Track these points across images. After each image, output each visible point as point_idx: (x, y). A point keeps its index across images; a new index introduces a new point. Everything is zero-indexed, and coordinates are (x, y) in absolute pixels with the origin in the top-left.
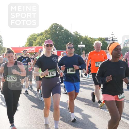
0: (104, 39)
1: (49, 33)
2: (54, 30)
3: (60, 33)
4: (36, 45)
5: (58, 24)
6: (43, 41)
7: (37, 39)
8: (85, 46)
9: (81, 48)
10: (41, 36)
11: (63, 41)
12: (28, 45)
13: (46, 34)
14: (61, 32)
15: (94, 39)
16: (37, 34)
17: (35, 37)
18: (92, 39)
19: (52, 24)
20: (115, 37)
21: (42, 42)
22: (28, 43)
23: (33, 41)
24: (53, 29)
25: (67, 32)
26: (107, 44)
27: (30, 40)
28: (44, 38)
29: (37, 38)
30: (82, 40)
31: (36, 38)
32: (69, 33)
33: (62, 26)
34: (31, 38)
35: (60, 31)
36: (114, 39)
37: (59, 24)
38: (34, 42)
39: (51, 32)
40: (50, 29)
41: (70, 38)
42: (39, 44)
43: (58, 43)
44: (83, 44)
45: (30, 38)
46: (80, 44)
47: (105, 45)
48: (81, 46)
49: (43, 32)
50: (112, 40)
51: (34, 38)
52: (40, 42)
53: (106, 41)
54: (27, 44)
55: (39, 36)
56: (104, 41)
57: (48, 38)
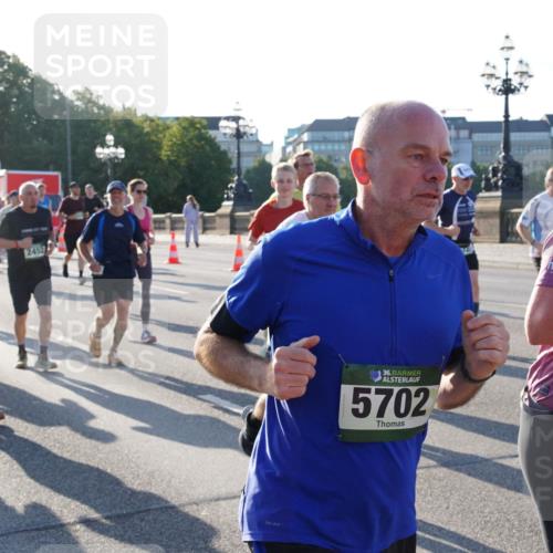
0: (205, 123)
8: (126, 154)
9: (110, 159)
15: (160, 122)
18: (152, 120)
20: (248, 119)
26: (215, 144)
30: (111, 125)
36: (242, 130)
44: (116, 146)
46: (104, 145)
47: (208, 148)
48: (109, 151)
50: (234, 132)
53: (212, 133)
56: (204, 132)
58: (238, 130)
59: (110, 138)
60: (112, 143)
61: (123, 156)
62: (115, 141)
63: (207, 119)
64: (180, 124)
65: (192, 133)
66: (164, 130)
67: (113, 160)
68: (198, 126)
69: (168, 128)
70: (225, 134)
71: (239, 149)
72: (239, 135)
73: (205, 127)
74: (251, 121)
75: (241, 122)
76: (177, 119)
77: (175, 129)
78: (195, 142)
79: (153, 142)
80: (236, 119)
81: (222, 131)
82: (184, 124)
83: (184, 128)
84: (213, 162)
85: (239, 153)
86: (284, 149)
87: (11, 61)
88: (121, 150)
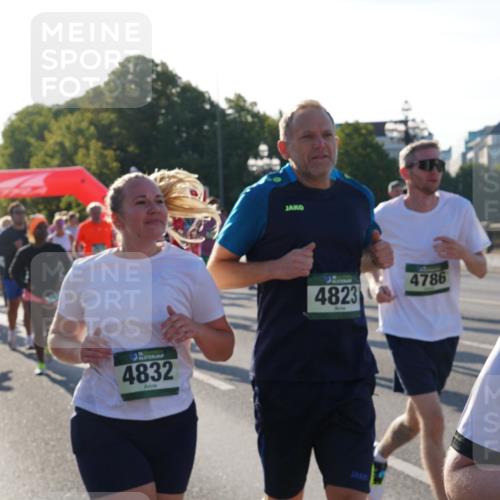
0: (371, 127)
4: (48, 159)
5: (153, 61)
6: (82, 141)
7: (50, 131)
10: (69, 116)
11: (177, 142)
12: (6, 159)
14: (169, 97)
16: (50, 109)
17: (41, 120)
20: (418, 120)
21: (76, 147)
22: (10, 151)
23: (32, 141)
25: (193, 97)
26: (383, 151)
27: (19, 137)
28: (84, 125)
29: (54, 125)
30: (266, 135)
31: (45, 127)
32: (204, 102)
34: (22, 125)
35: (161, 94)
36: (411, 132)
37: (158, 61)
38: (36, 144)
41: (211, 126)
42: (63, 155)
43: (154, 148)
44: (270, 156)
45: (19, 127)
46: (257, 156)
47: (374, 156)
48: (263, 162)
50: (402, 135)
51: (35, 127)
52: (67, 144)
53: (379, 139)
55: (62, 119)
56: (370, 138)
57: (104, 126)
58: (406, 133)
59: (263, 148)
60: (266, 154)
62: (269, 150)
64: (343, 131)
65: (357, 140)
68: (364, 131)
70: (392, 139)
72: (408, 138)
73: (370, 133)
74: (423, 122)
75: (410, 124)
76: (340, 125)
78: (360, 150)
80: (405, 122)
81: (389, 134)
82: (347, 131)
83: (347, 135)
86: (464, 155)
87: (159, 69)
88: (276, 162)
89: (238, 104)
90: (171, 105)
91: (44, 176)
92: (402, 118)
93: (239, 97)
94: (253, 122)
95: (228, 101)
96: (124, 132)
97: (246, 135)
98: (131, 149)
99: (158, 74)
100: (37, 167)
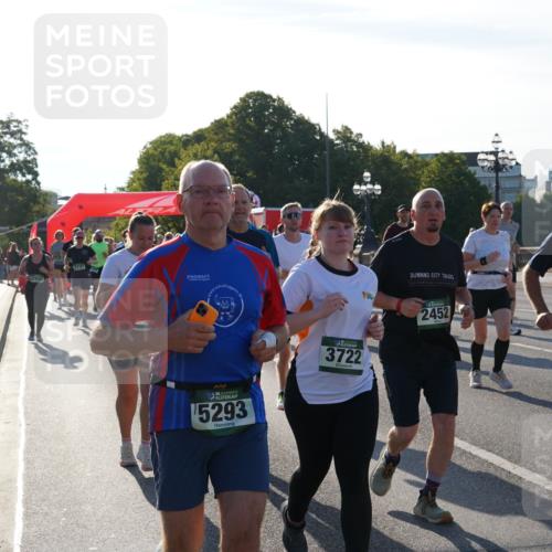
0: (464, 158)
1: (232, 131)
2: (251, 121)
3: (279, 133)
5: (270, 97)
7: (179, 159)
8: (382, 190)
9: (367, 196)
10: (197, 145)
11: (290, 169)
12: (142, 182)
13: (221, 136)
14: (284, 129)
15: (420, 159)
16: (180, 139)
17: (172, 148)
18: (410, 157)
19: (242, 95)
20: (507, 152)
22: (145, 175)
23: (164, 166)
24: (248, 115)
25: (306, 128)
26: (475, 179)
27: (153, 163)
29: (183, 153)
30: (370, 163)
31: (175, 155)
32: (315, 133)
33: (286, 103)
34: (156, 153)
35: (277, 126)
36: (501, 162)
37: (275, 97)
38: (167, 169)
39: (238, 129)
40: (236, 114)
41: (321, 154)
43: (269, 174)
44: (373, 183)
45: (152, 155)
46: (361, 182)
47: (467, 183)
48: (366, 187)
49: (206, 129)
50: (493, 165)
51: (167, 154)
53: (472, 169)
54: (139, 179)
55: (190, 147)
56: (463, 167)
57: (226, 154)
58: (496, 162)
59: (367, 174)
60: (369, 180)
61: (379, 193)
62: (372, 177)
63: (466, 154)
64: (439, 161)
65: (451, 168)
66: (422, 166)
67: (369, 196)
68: (458, 161)
69: (427, 164)
70: (483, 167)
71: (497, 183)
72: (498, 167)
73: (463, 163)
74: (511, 153)
75: (500, 155)
76: (436, 155)
77: (434, 165)
78: (454, 178)
79: (411, 178)
80: (495, 153)
81: (480, 164)
82: (442, 161)
83: (442, 164)
84: (472, 198)
85: (498, 187)
87: (276, 104)
88: (378, 187)
89: (345, 134)
90: (285, 136)
91: (174, 197)
92: (493, 150)
93: (347, 129)
94: (358, 152)
95: (336, 132)
96: (243, 159)
97: (352, 163)
98: (249, 174)
99: (274, 108)
100: (168, 189)
